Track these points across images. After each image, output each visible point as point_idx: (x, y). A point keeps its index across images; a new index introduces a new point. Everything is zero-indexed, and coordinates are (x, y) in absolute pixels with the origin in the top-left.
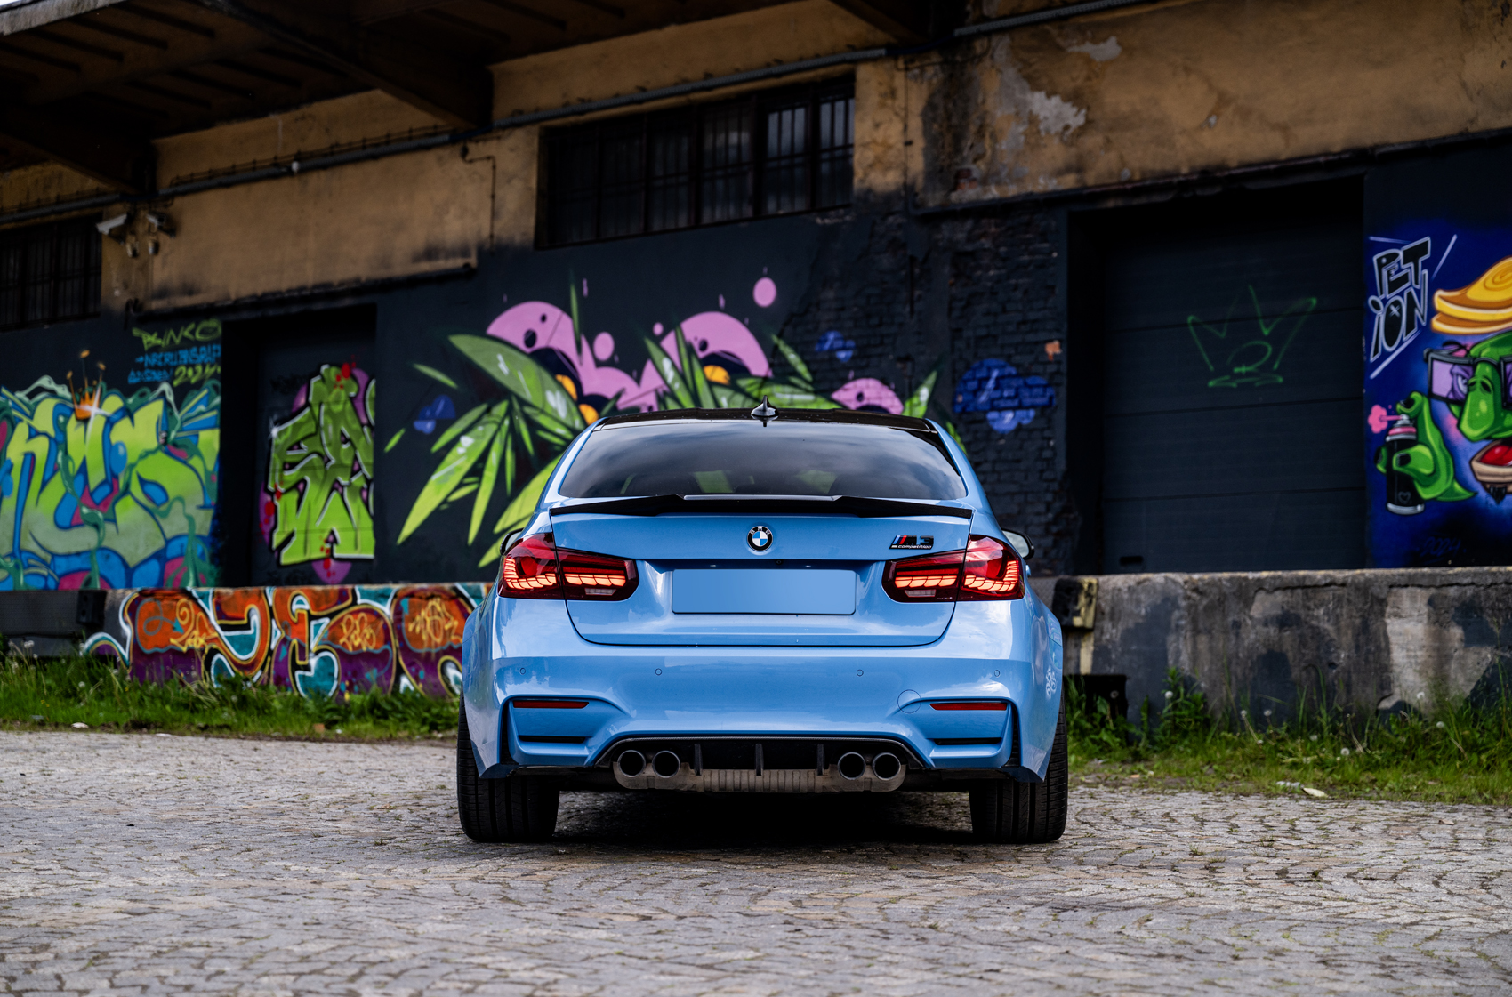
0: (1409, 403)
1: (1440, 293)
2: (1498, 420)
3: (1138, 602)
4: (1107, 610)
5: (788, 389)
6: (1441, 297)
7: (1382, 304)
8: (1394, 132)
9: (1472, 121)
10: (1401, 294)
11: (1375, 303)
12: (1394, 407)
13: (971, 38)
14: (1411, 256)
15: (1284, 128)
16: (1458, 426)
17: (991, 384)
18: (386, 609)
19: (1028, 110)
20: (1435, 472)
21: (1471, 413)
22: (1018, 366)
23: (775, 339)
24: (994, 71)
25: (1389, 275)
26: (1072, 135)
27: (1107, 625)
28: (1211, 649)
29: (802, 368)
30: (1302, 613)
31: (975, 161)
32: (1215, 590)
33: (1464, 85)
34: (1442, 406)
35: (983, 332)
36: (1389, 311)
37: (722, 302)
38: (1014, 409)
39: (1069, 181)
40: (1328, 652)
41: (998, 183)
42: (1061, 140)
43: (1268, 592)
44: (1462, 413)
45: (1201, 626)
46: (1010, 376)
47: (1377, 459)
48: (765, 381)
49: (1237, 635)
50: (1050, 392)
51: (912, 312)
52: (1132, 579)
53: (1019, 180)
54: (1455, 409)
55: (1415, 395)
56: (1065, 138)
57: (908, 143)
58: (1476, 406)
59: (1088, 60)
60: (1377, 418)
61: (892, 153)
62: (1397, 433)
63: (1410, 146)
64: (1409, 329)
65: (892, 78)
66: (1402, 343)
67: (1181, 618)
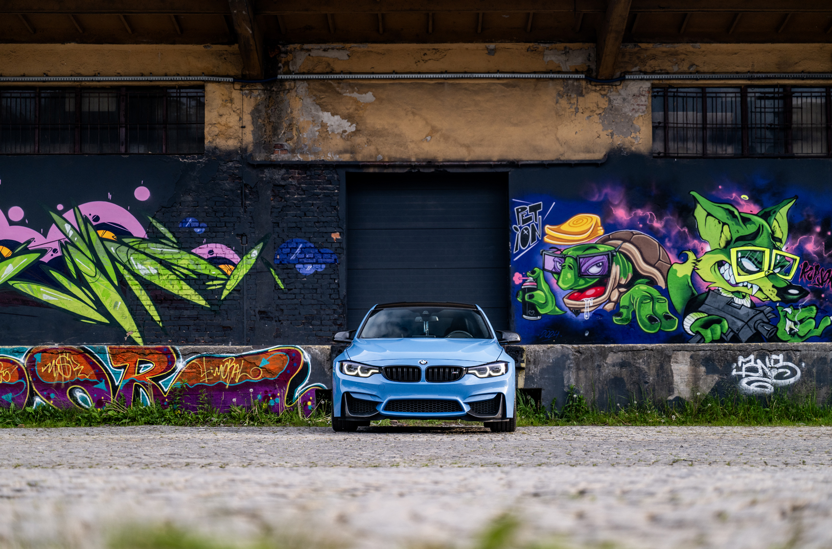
0: (533, 272)
1: (547, 226)
2: (576, 282)
3: (549, 357)
4: (532, 360)
5: (158, 245)
6: (548, 228)
7: (519, 229)
8: (526, 156)
9: (562, 155)
10: (529, 225)
11: (516, 228)
12: (526, 274)
13: (282, 80)
14: (533, 209)
15: (467, 147)
16: (557, 283)
17: (298, 251)
18: (22, 360)
19: (320, 120)
20: (546, 302)
21: (563, 278)
22: (315, 243)
23: (151, 219)
24: (297, 99)
25: (523, 216)
26: (348, 135)
27: (532, 366)
28: (586, 377)
29: (169, 235)
30: (632, 361)
31: (286, 141)
32: (588, 352)
33: (558, 139)
34: (550, 275)
35: (294, 225)
36: (523, 232)
37: (110, 196)
38: (312, 264)
39: (346, 157)
40: (644, 377)
41: (302, 153)
42: (341, 137)
43: (615, 353)
44: (559, 278)
45: (581, 367)
46: (310, 247)
47: (517, 295)
48: (143, 240)
49: (599, 371)
50: (334, 257)
51: (245, 212)
52: (544, 347)
53: (315, 153)
54: (555, 276)
55: (536, 269)
56: (343, 136)
57: (243, 127)
58: (566, 275)
59: (356, 101)
60: (517, 278)
61: (232, 130)
62: (527, 285)
63: (536, 162)
64: (533, 240)
65: (231, 92)
66: (529, 246)
67: (571, 363)
